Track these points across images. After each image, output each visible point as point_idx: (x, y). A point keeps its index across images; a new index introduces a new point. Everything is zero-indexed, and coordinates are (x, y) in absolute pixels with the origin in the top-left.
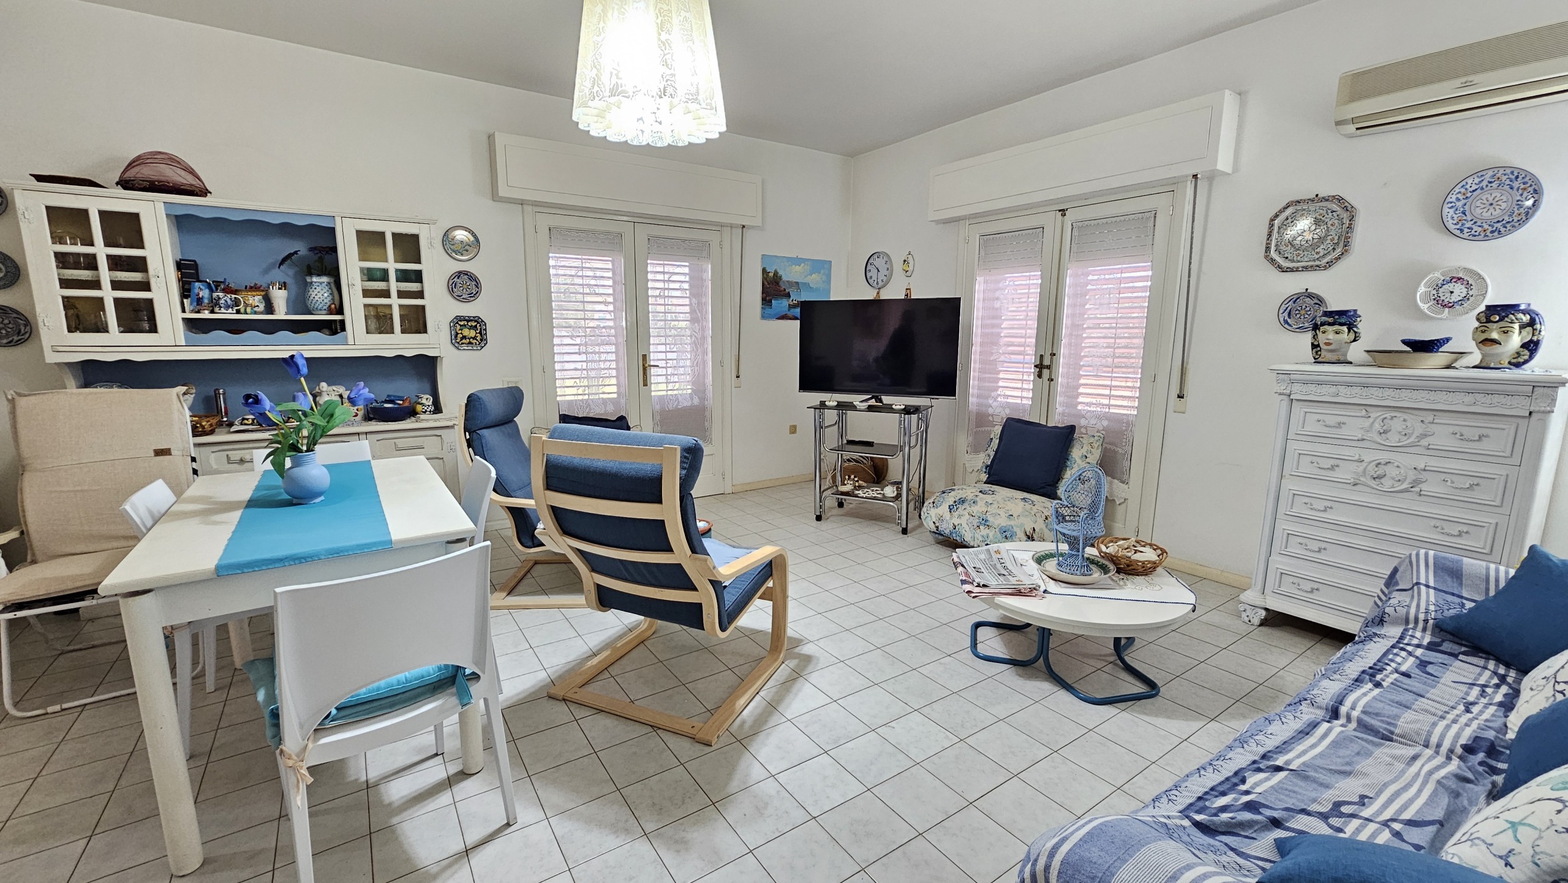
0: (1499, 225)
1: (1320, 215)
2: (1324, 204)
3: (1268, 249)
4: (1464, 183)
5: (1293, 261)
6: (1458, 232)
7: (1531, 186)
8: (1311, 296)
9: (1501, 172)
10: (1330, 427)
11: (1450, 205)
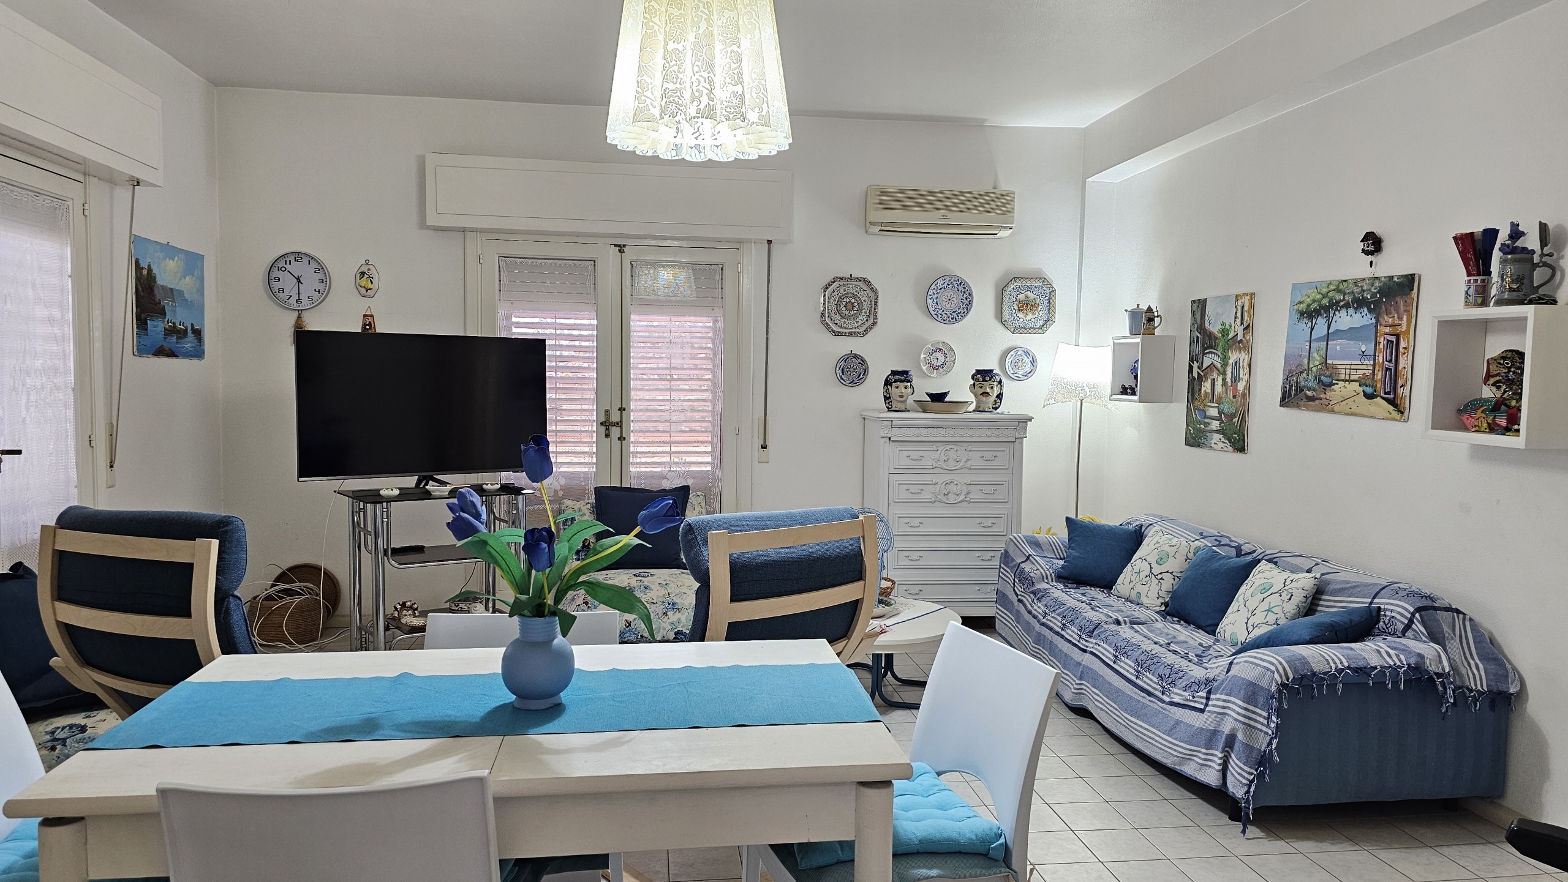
0: (954, 314)
1: (856, 291)
2: (858, 283)
3: (823, 314)
4: (936, 283)
5: (841, 327)
6: (935, 316)
7: (967, 290)
8: (856, 356)
9: (953, 279)
10: (915, 460)
11: (930, 297)
